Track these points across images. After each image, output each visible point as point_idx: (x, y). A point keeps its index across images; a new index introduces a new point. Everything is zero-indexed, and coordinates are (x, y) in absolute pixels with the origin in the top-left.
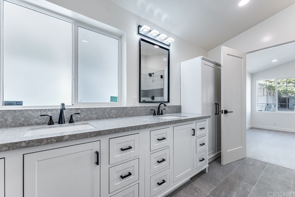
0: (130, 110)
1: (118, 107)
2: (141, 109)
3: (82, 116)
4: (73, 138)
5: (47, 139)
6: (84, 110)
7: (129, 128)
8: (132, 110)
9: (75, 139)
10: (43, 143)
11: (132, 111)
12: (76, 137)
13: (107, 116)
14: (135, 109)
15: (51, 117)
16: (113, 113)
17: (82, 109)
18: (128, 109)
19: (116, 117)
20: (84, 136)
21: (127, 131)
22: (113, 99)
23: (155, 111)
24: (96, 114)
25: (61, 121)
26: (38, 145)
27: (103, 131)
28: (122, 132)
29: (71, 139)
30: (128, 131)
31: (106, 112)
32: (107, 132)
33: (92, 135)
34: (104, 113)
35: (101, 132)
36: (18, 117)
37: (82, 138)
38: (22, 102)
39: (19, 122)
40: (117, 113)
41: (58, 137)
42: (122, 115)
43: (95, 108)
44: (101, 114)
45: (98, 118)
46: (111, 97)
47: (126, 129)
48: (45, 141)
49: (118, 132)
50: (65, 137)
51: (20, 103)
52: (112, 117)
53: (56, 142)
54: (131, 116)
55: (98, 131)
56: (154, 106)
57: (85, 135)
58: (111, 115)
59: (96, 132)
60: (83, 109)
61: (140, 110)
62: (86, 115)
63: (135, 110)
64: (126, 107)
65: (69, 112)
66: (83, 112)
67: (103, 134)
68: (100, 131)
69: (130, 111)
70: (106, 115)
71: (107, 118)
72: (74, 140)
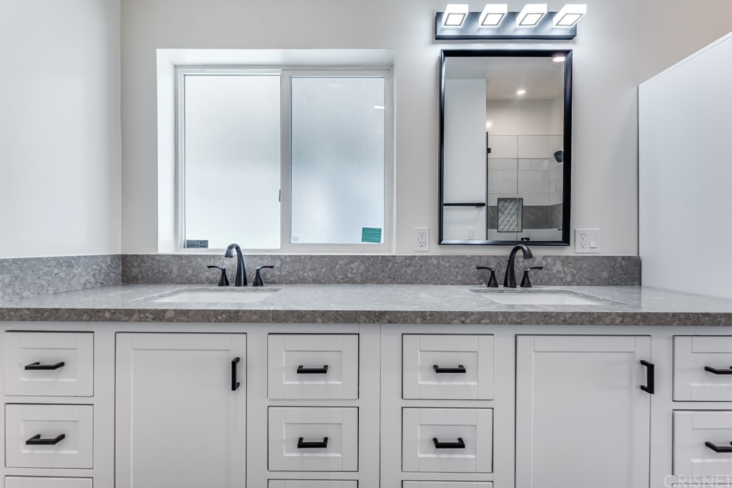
0: (405, 266)
1: (368, 256)
2: (442, 263)
3: (284, 273)
4: (182, 318)
5: (140, 311)
6: (288, 259)
7: (316, 315)
8: (410, 265)
9: (185, 320)
10: (133, 318)
11: (411, 268)
12: (188, 317)
13: (340, 277)
14: (422, 262)
15: (224, 271)
16: (355, 271)
17: (283, 258)
18: (399, 261)
19: (364, 282)
20: (202, 316)
21: (312, 322)
22: (370, 234)
23: (493, 273)
24: (312, 270)
25: (241, 280)
26: (126, 321)
27: (244, 311)
28: (295, 322)
29: (178, 318)
30: (314, 322)
31: (338, 267)
32: (255, 317)
33: (220, 317)
34: (333, 268)
35: (240, 314)
36: (185, 266)
37: (199, 321)
38: (207, 242)
39: (186, 275)
40: (367, 270)
41: (156, 310)
42: (380, 276)
43: (312, 256)
44: (324, 270)
45: (317, 281)
46: (364, 229)
47: (308, 316)
48: (136, 316)
49: (285, 320)
50: (169, 312)
51: (203, 244)
52: (352, 282)
53: (153, 319)
54: (409, 282)
55: (234, 310)
56: (495, 257)
57: (205, 316)
58: (349, 275)
59: (229, 311)
60: (286, 257)
61: (438, 266)
62: (291, 271)
63: (421, 267)
64: (393, 256)
65: (259, 262)
66: (286, 263)
67: (244, 318)
68: (237, 312)
69: (404, 269)
70: (337, 274)
71: (338, 283)
72: (183, 321)
